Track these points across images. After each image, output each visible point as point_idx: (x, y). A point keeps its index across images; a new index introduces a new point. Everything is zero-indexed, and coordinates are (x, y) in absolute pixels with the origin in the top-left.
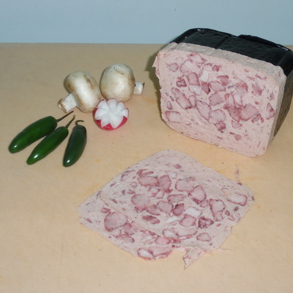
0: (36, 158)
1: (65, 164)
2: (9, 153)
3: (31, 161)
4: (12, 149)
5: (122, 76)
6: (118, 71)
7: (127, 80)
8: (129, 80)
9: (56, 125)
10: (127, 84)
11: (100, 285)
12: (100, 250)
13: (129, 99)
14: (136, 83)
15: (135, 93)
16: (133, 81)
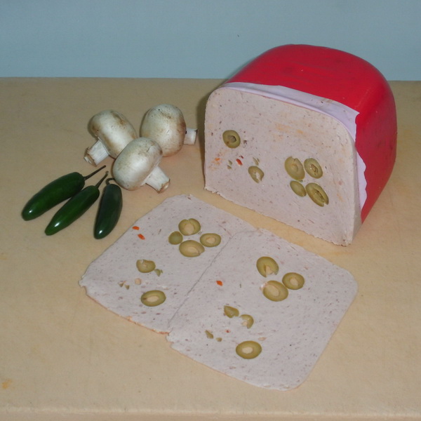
0: (57, 227)
1: (97, 236)
2: (22, 220)
3: (50, 230)
4: (26, 215)
5: (169, 120)
6: (163, 114)
7: (176, 125)
8: (178, 125)
9: (84, 184)
10: (175, 130)
11: (140, 392)
12: (140, 346)
13: (178, 151)
14: (188, 130)
15: (185, 142)
16: (183, 127)
